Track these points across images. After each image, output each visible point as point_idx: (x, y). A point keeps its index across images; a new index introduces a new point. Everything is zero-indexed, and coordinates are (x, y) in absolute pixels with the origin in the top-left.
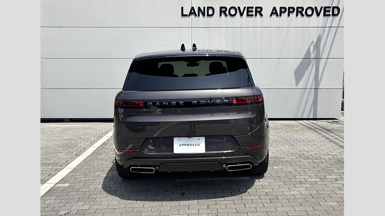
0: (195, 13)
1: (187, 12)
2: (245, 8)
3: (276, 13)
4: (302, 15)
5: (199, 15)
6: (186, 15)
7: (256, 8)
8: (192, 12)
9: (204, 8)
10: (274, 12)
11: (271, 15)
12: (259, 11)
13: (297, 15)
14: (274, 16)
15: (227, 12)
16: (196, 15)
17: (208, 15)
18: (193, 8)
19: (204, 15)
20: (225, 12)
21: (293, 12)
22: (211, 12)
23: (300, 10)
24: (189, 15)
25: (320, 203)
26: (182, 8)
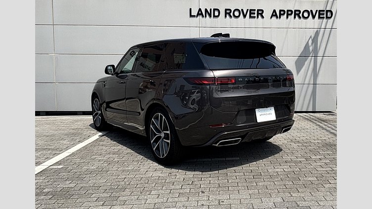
0: (202, 14)
1: (194, 13)
2: (248, 10)
3: (276, 15)
4: (300, 17)
5: (206, 16)
6: (194, 16)
7: (258, 10)
8: (200, 13)
9: (211, 9)
10: (274, 14)
11: (271, 17)
12: (260, 13)
13: (295, 17)
14: (274, 18)
15: (232, 14)
16: (203, 16)
17: (214, 16)
18: (200, 10)
19: (210, 16)
20: (229, 14)
21: (291, 14)
22: (216, 13)
23: (297, 13)
24: (197, 16)
25: (300, 178)
26: (191, 9)
